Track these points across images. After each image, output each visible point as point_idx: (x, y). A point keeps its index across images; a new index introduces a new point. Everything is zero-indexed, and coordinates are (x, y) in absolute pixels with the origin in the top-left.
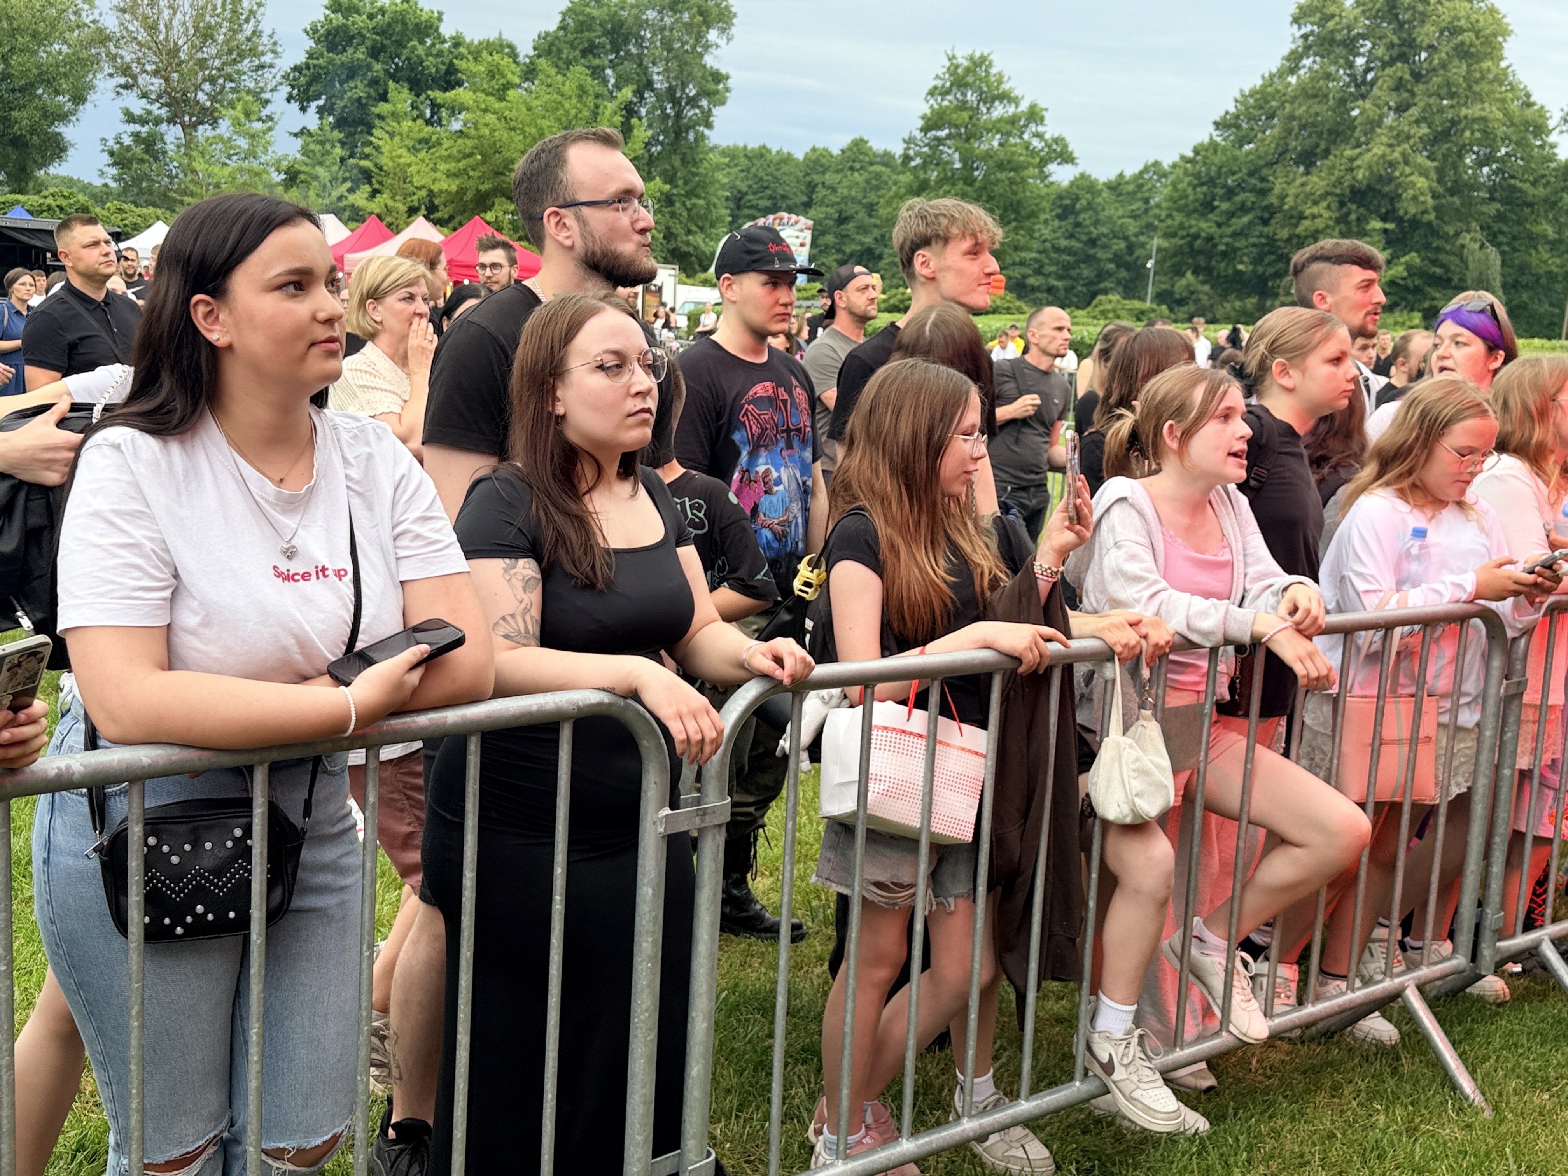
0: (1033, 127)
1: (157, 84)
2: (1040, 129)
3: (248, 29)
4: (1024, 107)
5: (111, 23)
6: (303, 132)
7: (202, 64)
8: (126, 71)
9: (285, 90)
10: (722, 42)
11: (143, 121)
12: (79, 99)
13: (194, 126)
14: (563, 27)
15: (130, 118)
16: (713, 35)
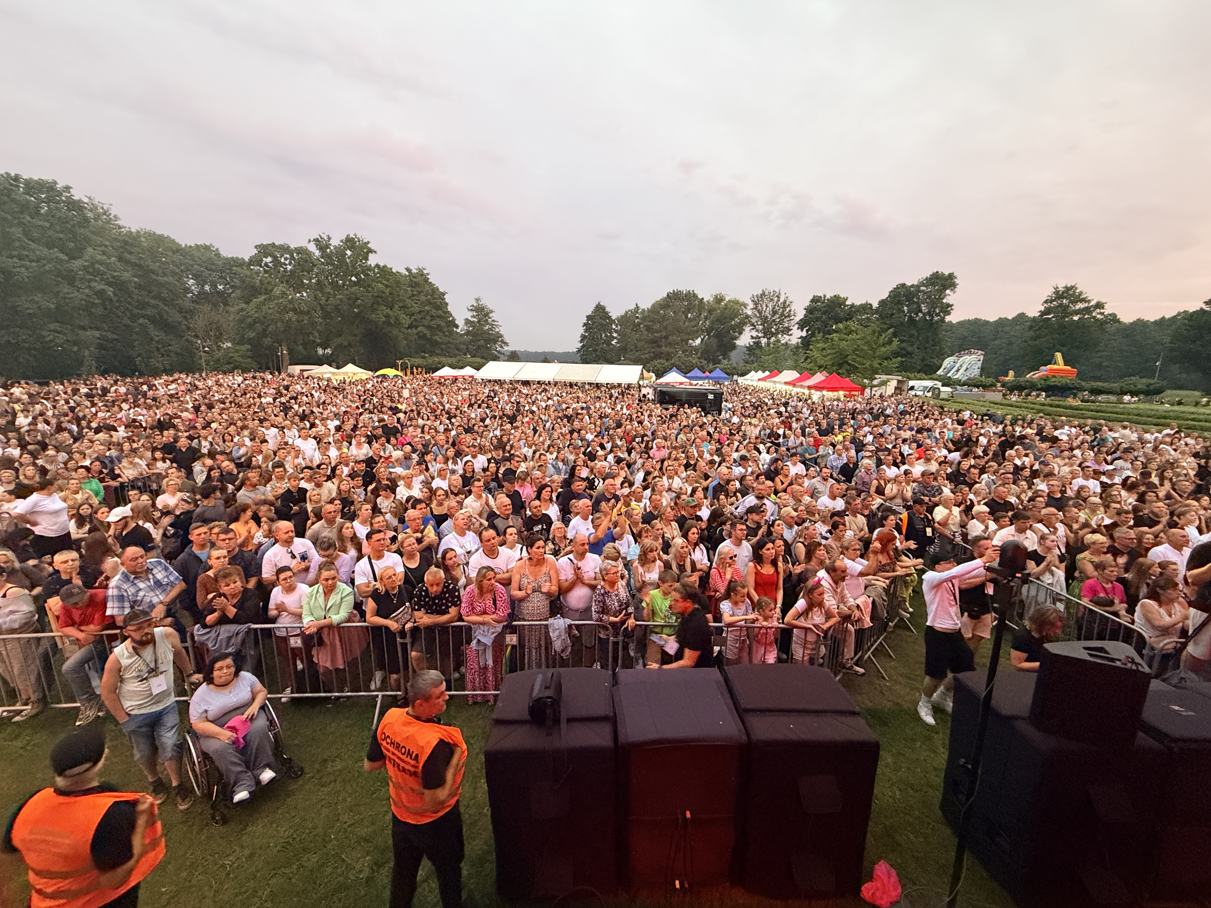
0: (1098, 311)
1: (761, 327)
2: (1102, 311)
3: (788, 309)
4: (1093, 303)
5: (749, 313)
6: (801, 337)
7: (774, 321)
8: (753, 325)
9: (797, 326)
10: (951, 293)
11: (756, 338)
12: (740, 333)
13: (770, 338)
14: (889, 296)
15: (752, 337)
16: (948, 292)
